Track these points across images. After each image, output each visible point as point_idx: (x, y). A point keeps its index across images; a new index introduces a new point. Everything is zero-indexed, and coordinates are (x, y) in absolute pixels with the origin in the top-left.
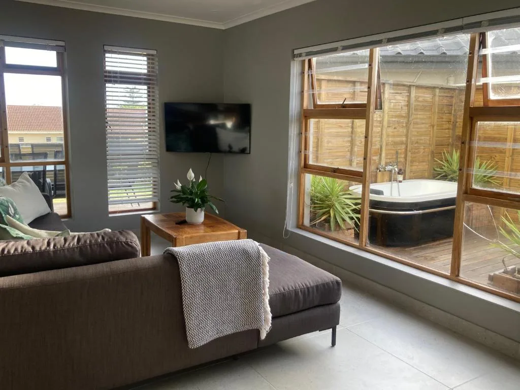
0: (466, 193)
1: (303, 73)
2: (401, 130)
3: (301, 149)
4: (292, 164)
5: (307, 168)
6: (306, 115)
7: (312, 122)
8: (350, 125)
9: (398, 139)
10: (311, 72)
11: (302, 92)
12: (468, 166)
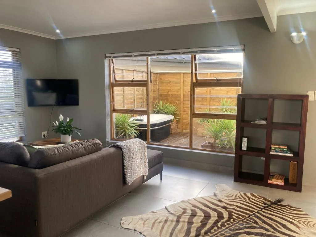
0: (193, 115)
1: (110, 65)
2: (141, 92)
3: (111, 102)
4: (108, 109)
5: (114, 110)
6: (113, 85)
7: (116, 89)
8: (122, 90)
9: (139, 96)
10: (113, 65)
11: (110, 74)
12: (193, 105)
